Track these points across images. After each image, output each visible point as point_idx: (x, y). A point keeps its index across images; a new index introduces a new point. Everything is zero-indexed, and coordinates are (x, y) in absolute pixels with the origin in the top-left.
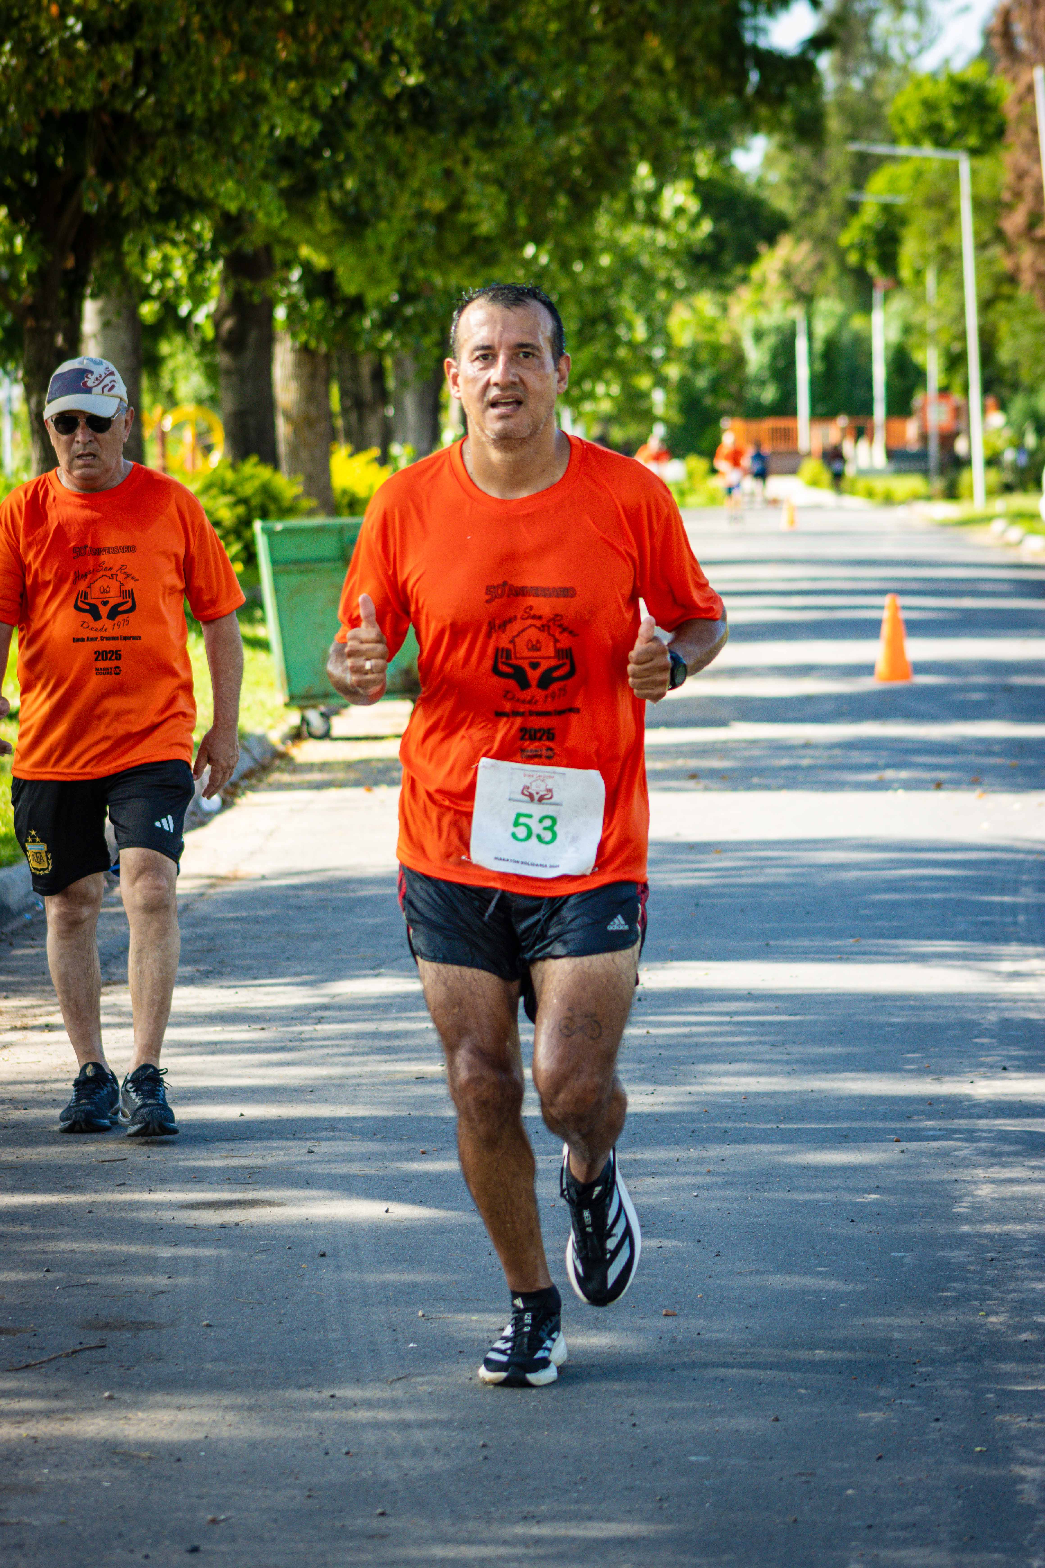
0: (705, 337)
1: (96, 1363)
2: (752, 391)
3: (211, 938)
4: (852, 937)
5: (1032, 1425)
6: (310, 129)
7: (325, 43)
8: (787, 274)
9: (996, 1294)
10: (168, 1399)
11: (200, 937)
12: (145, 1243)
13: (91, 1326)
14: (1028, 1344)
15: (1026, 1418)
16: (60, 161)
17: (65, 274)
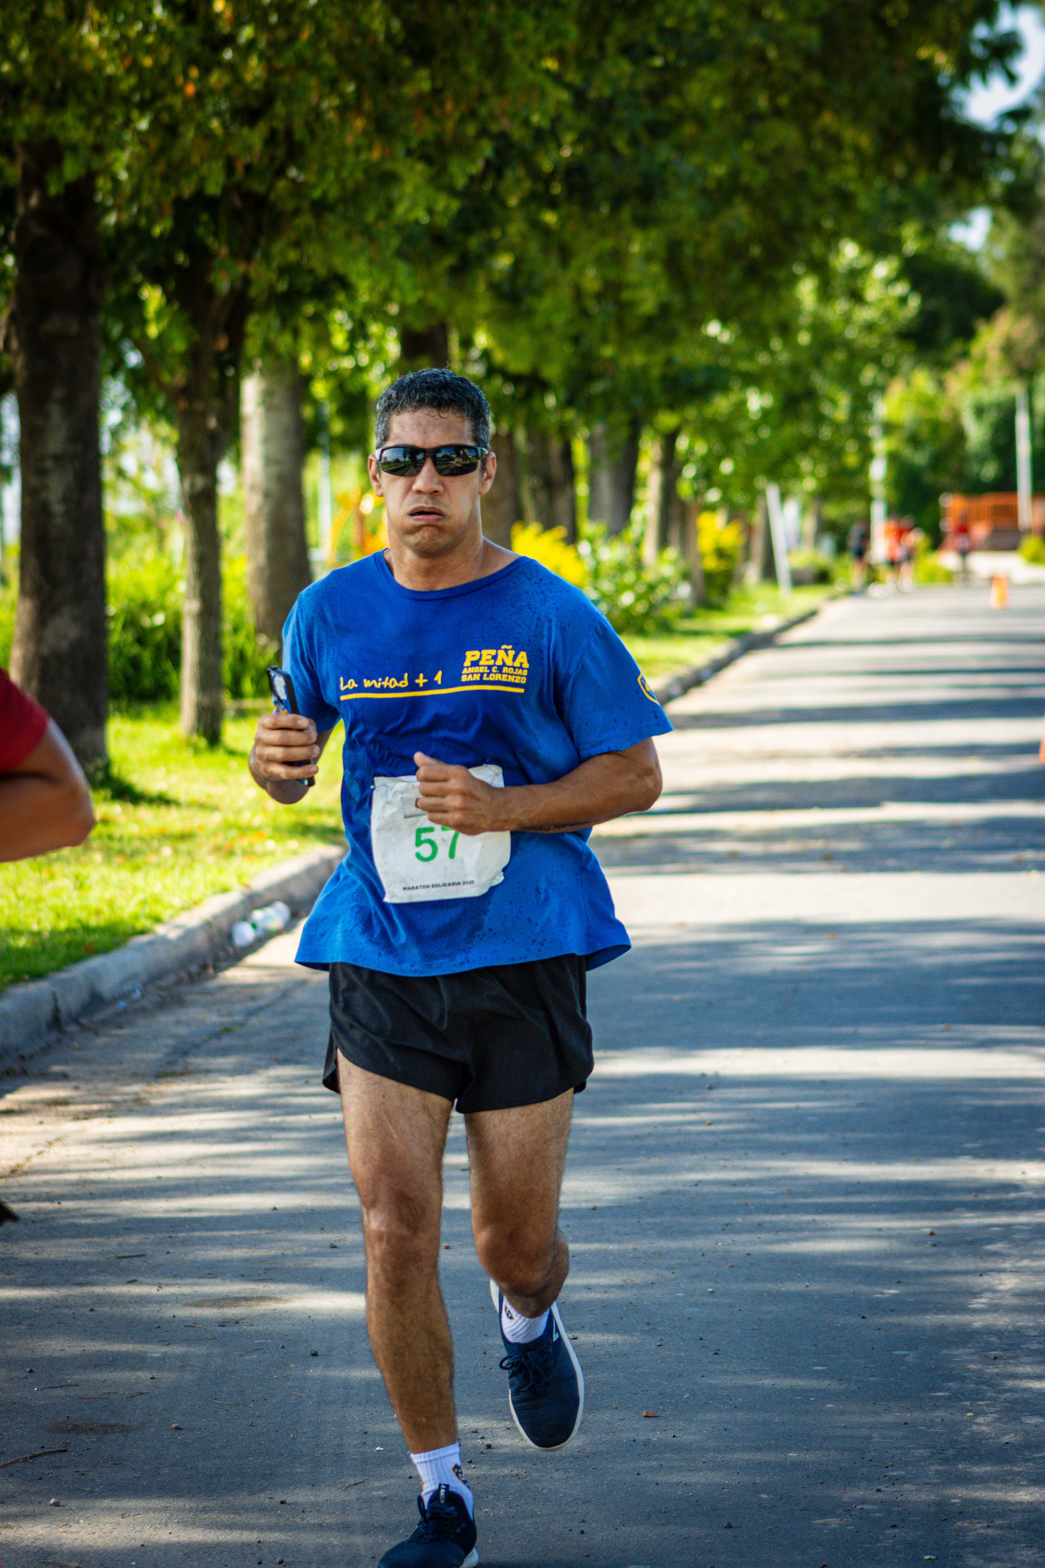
0: (927, 415)
1: (53, 1468)
2: (974, 468)
3: (299, 1026)
4: (943, 1022)
5: (990, 1531)
6: (447, 208)
7: (462, 121)
8: (1008, 348)
9: (991, 1394)
10: (115, 1504)
11: (288, 1025)
12: (139, 1342)
13: (59, 1429)
14: (1008, 1447)
15: (985, 1525)
16: (210, 241)
17: (218, 355)
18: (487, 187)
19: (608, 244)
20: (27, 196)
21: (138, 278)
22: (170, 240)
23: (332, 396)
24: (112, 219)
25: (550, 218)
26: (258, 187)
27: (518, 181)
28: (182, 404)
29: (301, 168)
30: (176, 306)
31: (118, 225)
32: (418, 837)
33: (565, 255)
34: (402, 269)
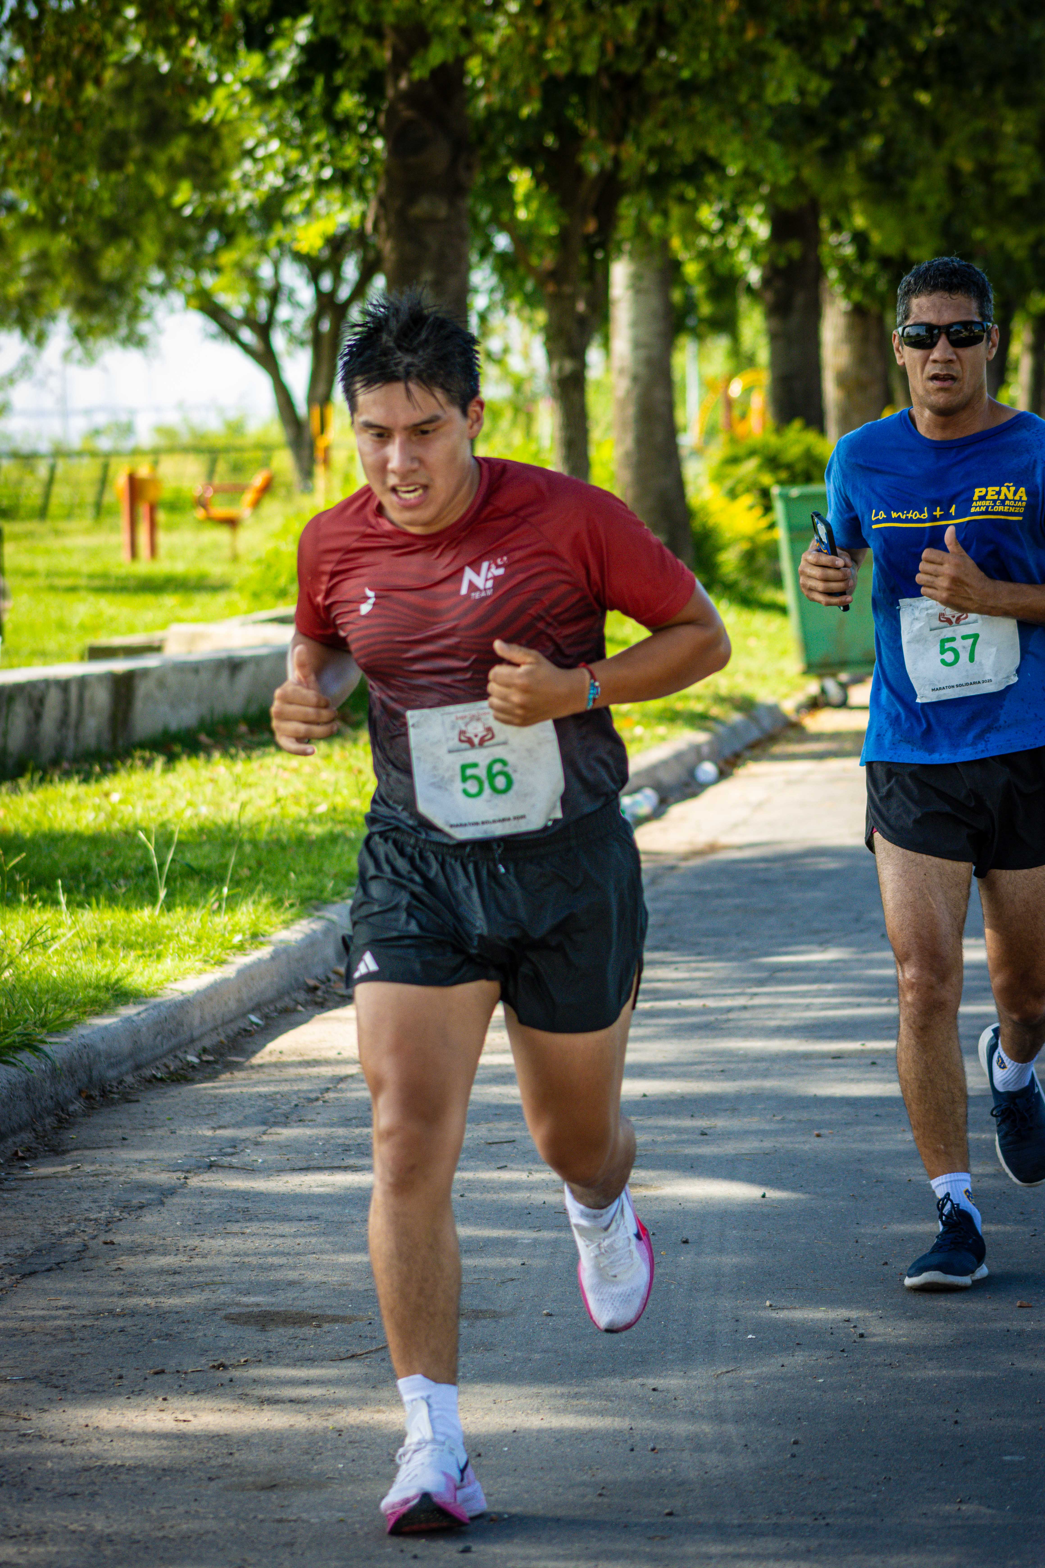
16: (580, 123)
17: (587, 238)
18: (859, 67)
19: (980, 124)
20: (397, 78)
21: (507, 161)
22: (539, 122)
23: (701, 278)
24: (482, 102)
25: (924, 98)
26: (628, 68)
27: (890, 61)
28: (551, 288)
29: (671, 49)
30: (544, 189)
31: (488, 107)
32: (942, 646)
33: (938, 136)
34: (774, 149)
